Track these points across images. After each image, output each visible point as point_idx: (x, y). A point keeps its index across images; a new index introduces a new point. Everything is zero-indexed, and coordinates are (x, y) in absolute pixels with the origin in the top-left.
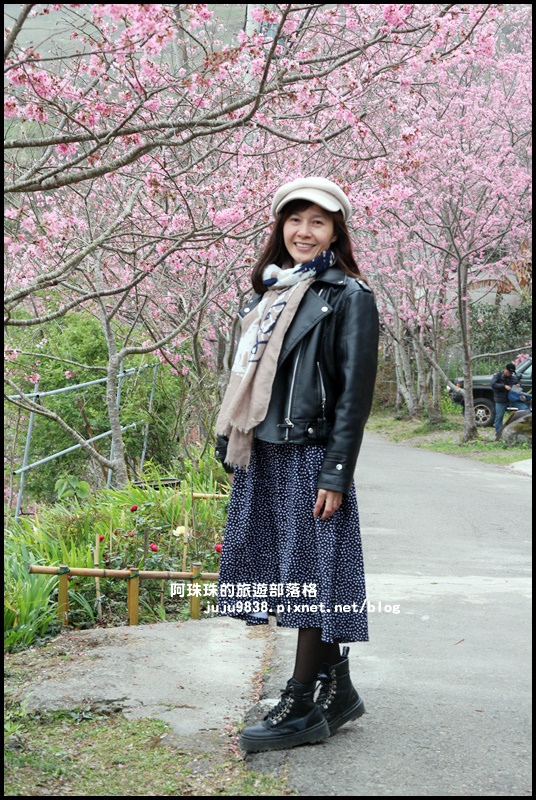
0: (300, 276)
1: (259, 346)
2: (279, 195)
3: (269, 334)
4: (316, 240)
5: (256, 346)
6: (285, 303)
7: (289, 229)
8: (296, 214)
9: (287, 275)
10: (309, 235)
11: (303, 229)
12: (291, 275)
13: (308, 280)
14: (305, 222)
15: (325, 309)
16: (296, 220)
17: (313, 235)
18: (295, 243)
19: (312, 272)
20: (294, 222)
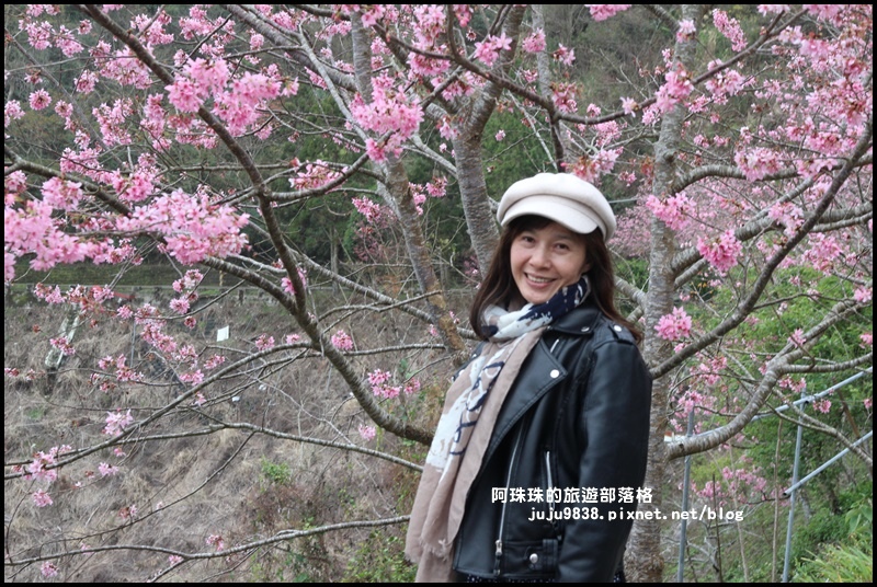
0: (528, 324)
1: (463, 430)
2: (508, 199)
3: (477, 412)
4: (558, 273)
5: (459, 430)
6: (502, 365)
7: (518, 251)
8: (530, 230)
9: (511, 322)
10: (547, 265)
11: (537, 256)
12: (516, 323)
13: (540, 330)
14: (542, 245)
15: (555, 374)
16: (530, 240)
17: (552, 266)
18: (526, 274)
19: (546, 319)
20: (525, 242)
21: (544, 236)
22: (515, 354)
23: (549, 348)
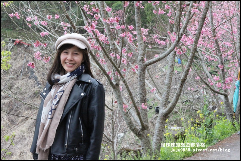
21: (70, 51)
22: (68, 87)
23: (79, 86)
